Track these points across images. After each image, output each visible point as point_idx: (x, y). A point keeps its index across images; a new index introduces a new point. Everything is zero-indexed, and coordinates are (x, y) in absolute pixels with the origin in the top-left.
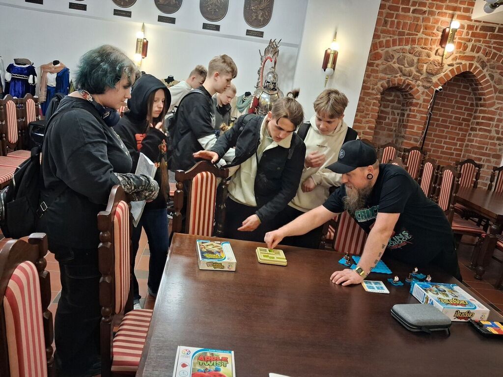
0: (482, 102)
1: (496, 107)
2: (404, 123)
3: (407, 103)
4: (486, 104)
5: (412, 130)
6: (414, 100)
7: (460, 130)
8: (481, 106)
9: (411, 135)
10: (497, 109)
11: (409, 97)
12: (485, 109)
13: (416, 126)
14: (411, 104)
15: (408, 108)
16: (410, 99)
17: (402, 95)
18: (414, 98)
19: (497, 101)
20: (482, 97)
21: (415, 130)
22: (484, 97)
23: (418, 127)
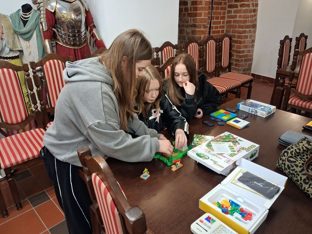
2: (190, 12)
5: (201, 17)
7: (222, 9)
9: (201, 22)
13: (203, 12)
21: (203, 17)
23: (205, 13)
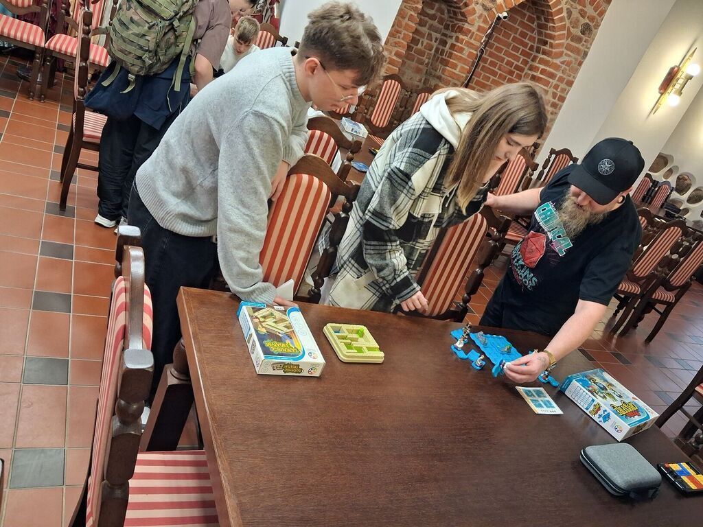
0: (547, 48)
1: (562, 59)
2: (444, 57)
3: (453, 26)
4: (551, 52)
5: (454, 71)
6: (466, 24)
8: (544, 53)
9: (451, 77)
10: (563, 63)
11: (460, 17)
12: (549, 59)
13: (460, 65)
14: (461, 30)
15: (454, 35)
16: (461, 20)
17: (449, 11)
18: (466, 21)
19: (565, 51)
20: (549, 41)
21: (457, 72)
22: (552, 41)
23: (462, 68)
